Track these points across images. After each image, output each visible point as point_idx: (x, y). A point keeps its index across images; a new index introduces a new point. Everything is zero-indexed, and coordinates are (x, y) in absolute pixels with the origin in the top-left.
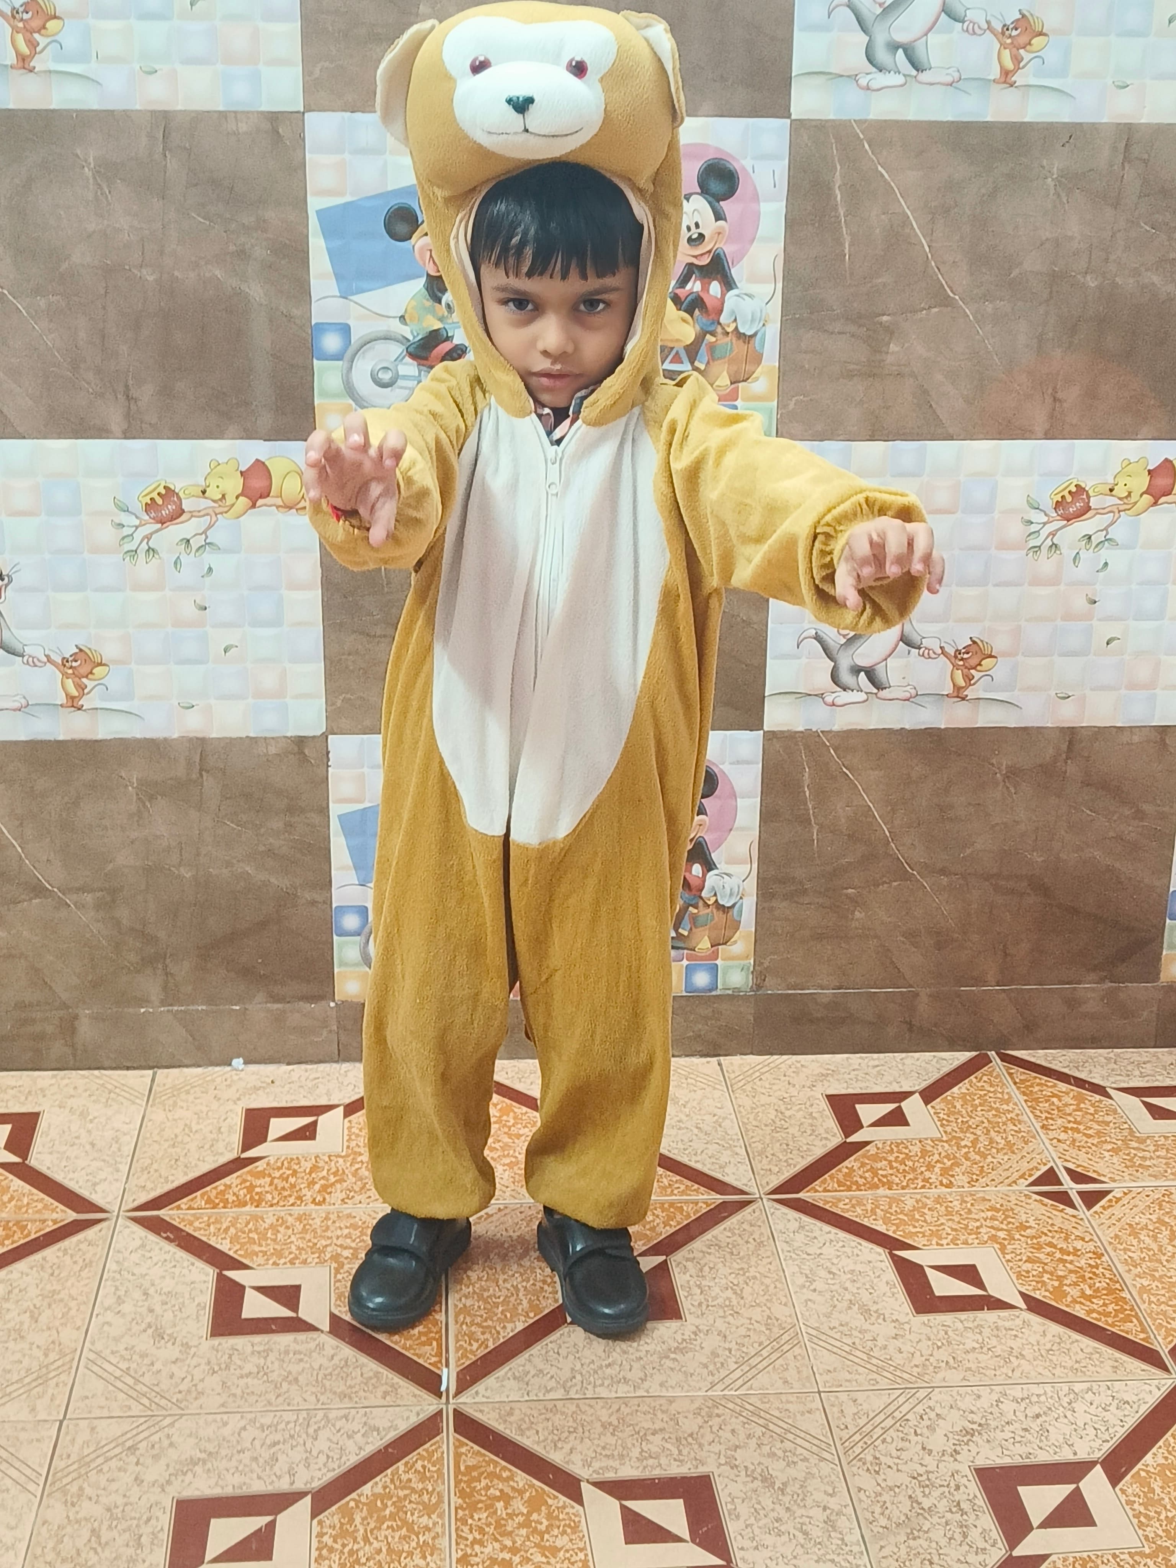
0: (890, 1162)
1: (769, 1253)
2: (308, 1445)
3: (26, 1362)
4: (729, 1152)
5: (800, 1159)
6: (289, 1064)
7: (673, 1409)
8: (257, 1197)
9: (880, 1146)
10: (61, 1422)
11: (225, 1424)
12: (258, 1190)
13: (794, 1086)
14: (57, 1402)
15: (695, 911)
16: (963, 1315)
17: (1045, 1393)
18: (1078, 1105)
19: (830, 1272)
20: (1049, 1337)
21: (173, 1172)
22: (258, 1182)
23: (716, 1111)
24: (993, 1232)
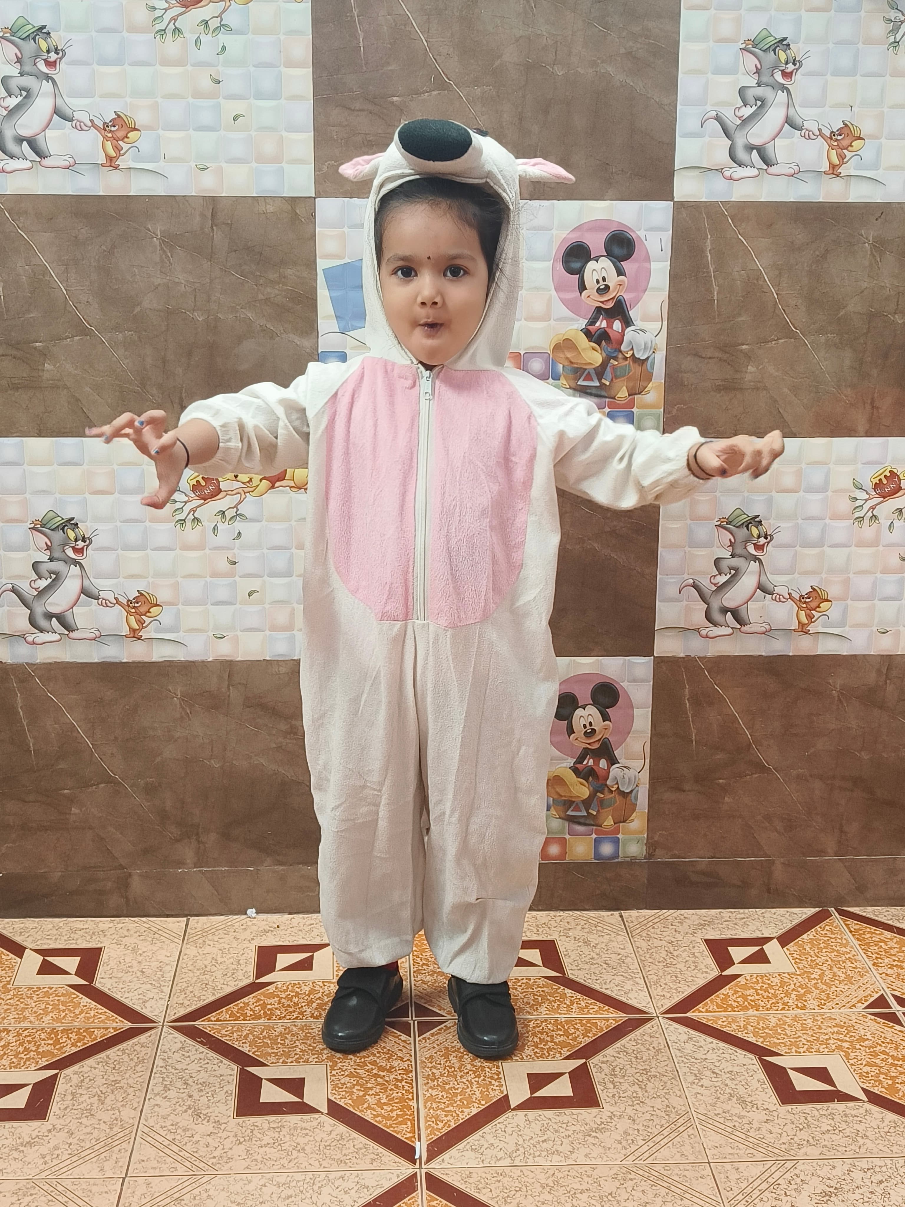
0: (757, 990)
1: (666, 1058)
2: (315, 1199)
3: (96, 1133)
4: (631, 982)
5: (686, 988)
6: (290, 913)
7: (595, 1174)
8: (269, 1013)
9: (748, 978)
10: (124, 1179)
11: (250, 1182)
12: (269, 1007)
13: (679, 932)
14: (120, 1164)
15: (602, 796)
16: (819, 1106)
17: (886, 1165)
18: (900, 948)
19: (714, 1073)
20: (886, 1122)
21: (204, 993)
22: (269, 1001)
23: (620, 951)
24: (839, 1043)
